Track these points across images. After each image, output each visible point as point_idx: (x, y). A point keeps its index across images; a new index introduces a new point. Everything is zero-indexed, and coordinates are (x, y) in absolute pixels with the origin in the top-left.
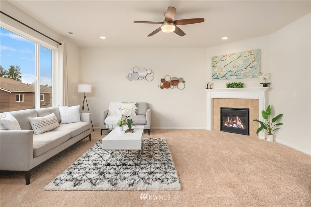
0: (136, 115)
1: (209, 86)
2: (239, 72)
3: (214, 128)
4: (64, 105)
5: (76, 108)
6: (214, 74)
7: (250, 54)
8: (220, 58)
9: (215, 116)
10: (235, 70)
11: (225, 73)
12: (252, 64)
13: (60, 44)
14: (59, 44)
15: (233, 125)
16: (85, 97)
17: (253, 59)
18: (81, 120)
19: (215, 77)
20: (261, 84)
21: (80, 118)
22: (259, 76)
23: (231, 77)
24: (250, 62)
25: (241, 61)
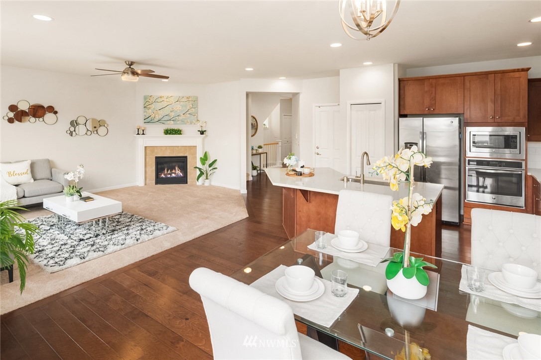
0: (35, 180)
1: (141, 132)
2: (177, 118)
3: (147, 181)
6: (147, 117)
7: (188, 100)
8: (155, 98)
10: (173, 114)
11: (160, 117)
12: (190, 110)
17: (191, 106)
19: (149, 121)
20: (198, 131)
22: (196, 123)
23: (169, 122)
24: (188, 108)
25: (179, 106)
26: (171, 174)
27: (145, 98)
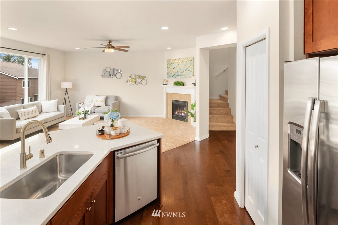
0: (106, 105)
1: (165, 83)
2: (182, 73)
3: (168, 116)
4: (47, 99)
5: (54, 102)
6: (168, 73)
7: (188, 60)
8: (172, 61)
9: (169, 106)
10: (180, 71)
11: (174, 73)
12: (189, 68)
13: (45, 55)
14: (43, 55)
15: (181, 114)
16: (66, 92)
17: (190, 64)
18: (58, 110)
19: (169, 76)
20: (193, 83)
21: (57, 109)
22: (192, 77)
23: (178, 77)
24: (188, 66)
25: (183, 65)
26: (181, 113)
27: (168, 61)
